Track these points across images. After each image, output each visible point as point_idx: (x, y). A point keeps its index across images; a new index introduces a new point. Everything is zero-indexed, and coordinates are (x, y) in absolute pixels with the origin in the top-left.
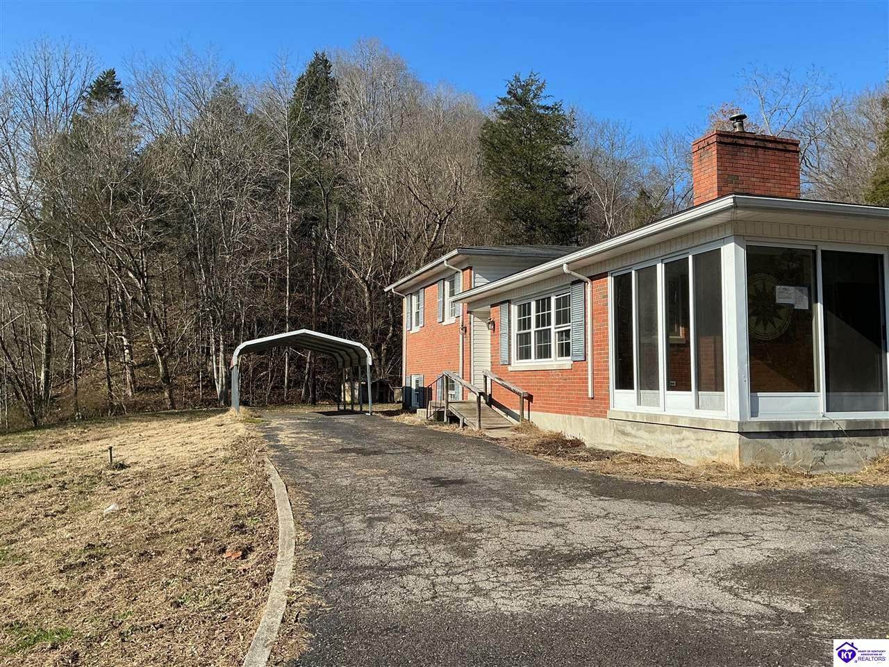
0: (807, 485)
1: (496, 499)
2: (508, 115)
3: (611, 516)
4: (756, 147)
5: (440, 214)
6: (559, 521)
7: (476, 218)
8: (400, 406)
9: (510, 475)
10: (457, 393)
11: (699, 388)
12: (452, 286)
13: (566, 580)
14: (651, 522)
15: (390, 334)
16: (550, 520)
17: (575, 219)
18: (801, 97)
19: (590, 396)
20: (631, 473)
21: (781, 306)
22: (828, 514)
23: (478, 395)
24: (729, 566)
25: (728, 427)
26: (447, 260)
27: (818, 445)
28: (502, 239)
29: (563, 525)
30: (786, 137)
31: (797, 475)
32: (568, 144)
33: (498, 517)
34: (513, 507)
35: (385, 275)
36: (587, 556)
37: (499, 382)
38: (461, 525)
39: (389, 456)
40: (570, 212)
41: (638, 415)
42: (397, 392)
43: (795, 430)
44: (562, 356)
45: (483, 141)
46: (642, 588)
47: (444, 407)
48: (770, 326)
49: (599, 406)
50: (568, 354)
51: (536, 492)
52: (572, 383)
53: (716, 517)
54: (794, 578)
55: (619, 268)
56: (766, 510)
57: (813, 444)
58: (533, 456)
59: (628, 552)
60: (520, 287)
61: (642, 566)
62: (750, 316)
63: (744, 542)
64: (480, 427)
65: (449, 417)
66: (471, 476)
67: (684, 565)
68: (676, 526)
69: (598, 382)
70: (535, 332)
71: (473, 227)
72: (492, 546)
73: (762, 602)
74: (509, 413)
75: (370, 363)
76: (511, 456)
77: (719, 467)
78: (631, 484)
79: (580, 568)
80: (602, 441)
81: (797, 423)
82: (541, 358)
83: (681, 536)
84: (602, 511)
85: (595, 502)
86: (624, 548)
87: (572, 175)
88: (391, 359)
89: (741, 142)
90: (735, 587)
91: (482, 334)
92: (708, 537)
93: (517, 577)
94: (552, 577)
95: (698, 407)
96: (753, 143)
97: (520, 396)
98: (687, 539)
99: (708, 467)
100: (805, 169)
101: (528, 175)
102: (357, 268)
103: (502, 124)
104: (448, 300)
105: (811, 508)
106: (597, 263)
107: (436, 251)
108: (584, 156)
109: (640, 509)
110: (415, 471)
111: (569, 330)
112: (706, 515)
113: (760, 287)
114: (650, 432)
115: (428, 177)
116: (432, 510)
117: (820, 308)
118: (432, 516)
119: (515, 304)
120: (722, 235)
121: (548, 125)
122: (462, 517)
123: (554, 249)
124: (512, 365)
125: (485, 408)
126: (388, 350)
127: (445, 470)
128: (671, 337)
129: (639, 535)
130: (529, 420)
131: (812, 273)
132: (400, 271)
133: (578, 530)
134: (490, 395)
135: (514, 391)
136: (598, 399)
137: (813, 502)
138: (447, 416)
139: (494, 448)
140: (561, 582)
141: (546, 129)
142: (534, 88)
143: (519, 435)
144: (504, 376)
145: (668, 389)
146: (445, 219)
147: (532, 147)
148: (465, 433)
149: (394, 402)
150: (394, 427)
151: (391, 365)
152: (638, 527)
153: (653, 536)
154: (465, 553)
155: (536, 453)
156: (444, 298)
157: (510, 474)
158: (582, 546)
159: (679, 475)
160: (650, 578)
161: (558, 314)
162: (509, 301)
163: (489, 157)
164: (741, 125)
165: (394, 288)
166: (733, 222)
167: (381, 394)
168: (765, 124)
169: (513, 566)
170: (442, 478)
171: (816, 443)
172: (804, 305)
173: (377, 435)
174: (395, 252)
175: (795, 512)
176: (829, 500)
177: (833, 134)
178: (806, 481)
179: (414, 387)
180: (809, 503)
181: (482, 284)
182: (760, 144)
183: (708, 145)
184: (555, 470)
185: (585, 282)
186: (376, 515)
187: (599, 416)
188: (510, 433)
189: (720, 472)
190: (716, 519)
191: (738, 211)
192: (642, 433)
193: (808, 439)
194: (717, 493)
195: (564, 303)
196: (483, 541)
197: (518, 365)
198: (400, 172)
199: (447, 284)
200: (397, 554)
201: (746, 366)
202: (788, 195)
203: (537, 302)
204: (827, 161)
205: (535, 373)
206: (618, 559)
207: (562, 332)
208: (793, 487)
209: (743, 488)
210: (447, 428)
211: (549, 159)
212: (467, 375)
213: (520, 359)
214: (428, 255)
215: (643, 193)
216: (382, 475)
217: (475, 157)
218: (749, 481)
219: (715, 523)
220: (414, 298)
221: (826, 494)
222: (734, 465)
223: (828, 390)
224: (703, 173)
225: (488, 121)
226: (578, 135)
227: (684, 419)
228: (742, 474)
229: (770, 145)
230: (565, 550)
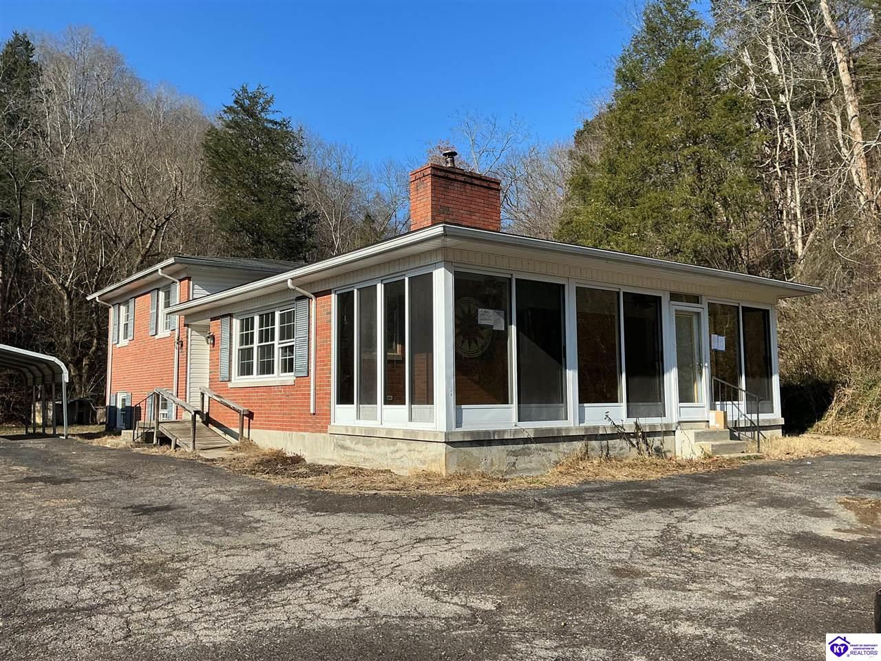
0: (501, 488)
1: (206, 524)
2: (235, 124)
3: (325, 531)
4: (465, 182)
5: (156, 219)
6: (273, 541)
7: (198, 227)
8: (103, 428)
9: (223, 498)
10: (171, 412)
11: (412, 402)
12: (168, 297)
13: (274, 602)
14: (364, 534)
15: (93, 348)
16: (263, 541)
17: (303, 236)
18: (505, 142)
19: (312, 412)
20: (347, 486)
21: (483, 327)
22: (518, 515)
23: (193, 413)
24: (432, 570)
25: (436, 437)
26: (162, 268)
27: (512, 451)
28: (226, 251)
29: (275, 546)
30: (492, 176)
31: (493, 480)
32: (296, 161)
33: (207, 543)
34: (224, 531)
35: (90, 282)
36: (297, 575)
37: (218, 399)
38: (164, 556)
39: (83, 484)
40: (299, 229)
41: (357, 430)
42: (100, 412)
43: (492, 438)
44: (286, 372)
45: (207, 147)
46: (351, 601)
47: (153, 428)
48: (473, 344)
49: (319, 421)
50: (291, 370)
51: (250, 514)
52: (294, 399)
53: (423, 524)
54: (488, 577)
55: (342, 285)
56: (466, 514)
57: (507, 451)
58: (250, 476)
59: (339, 567)
60: (243, 301)
61: (352, 578)
62: (457, 336)
63: (446, 546)
64: (194, 448)
65: (160, 438)
66: (180, 502)
67: (392, 573)
68: (386, 536)
69: (320, 398)
70: (258, 347)
71: (195, 235)
72: (197, 574)
73: (459, 603)
74: (227, 431)
75: (66, 379)
76: (227, 477)
77: (427, 476)
78: (346, 497)
79: (290, 588)
80: (323, 456)
81: (494, 432)
82: (264, 374)
83: (390, 545)
84: (317, 527)
85: (311, 519)
86: (335, 563)
87: (300, 192)
88: (94, 375)
89: (452, 176)
90: (436, 591)
91: (200, 350)
92: (415, 543)
93: (222, 606)
94: (260, 600)
95: (411, 419)
96: (462, 178)
97: (240, 413)
98: (395, 548)
99: (418, 476)
100: (507, 206)
101: (255, 188)
102: (56, 272)
103: (228, 133)
104: (163, 311)
105: (504, 510)
106: (322, 280)
107: (150, 258)
108: (312, 175)
109: (353, 521)
110: (113, 500)
111: (293, 346)
112: (414, 522)
113: (466, 310)
114: (367, 445)
115: (143, 179)
116: (131, 541)
117: (514, 329)
118: (131, 548)
119: (237, 318)
120: (434, 260)
121: (276, 140)
122: (165, 546)
123: (280, 264)
124: (233, 381)
125: (201, 428)
126: (91, 365)
127: (151, 496)
128: (388, 354)
129: (350, 548)
130: (249, 438)
131: (508, 298)
132: (107, 279)
133: (291, 549)
134: (208, 413)
135: (234, 409)
136: (319, 414)
137: (505, 504)
138: (157, 438)
139: (208, 470)
140: (269, 605)
141: (274, 144)
142: (261, 101)
143: (237, 455)
144: (223, 393)
145: (385, 404)
146: (163, 225)
147: (259, 160)
148: (177, 455)
149: (96, 423)
150: (93, 451)
151: (94, 382)
152: (350, 540)
153: (364, 548)
154: (165, 585)
155: (253, 471)
156: (157, 309)
157: (223, 496)
158: (294, 565)
159: (392, 486)
160: (358, 590)
161: (282, 329)
162: (231, 315)
163: (214, 165)
164: (453, 161)
165: (99, 296)
166: (444, 249)
167: (81, 415)
168: (474, 162)
169: (219, 594)
170: (146, 505)
171: (509, 450)
172: (500, 327)
173: (71, 460)
174: (102, 257)
175: (491, 514)
176: (518, 502)
177: (530, 177)
178: (500, 485)
179: (119, 406)
180: (503, 505)
181: (202, 296)
182: (469, 180)
183: (424, 176)
184: (271, 488)
185: (309, 299)
186: (63, 551)
187: (320, 432)
188: (228, 452)
189: (429, 480)
190: (422, 526)
191: (448, 240)
192: (361, 447)
193: (503, 446)
194: (425, 499)
195: (288, 318)
196: (188, 571)
197: (239, 381)
198: (111, 170)
199: (162, 294)
200: (86, 593)
201: (453, 381)
202: (491, 228)
203: (261, 316)
204: (525, 201)
205: (256, 390)
206: (329, 575)
207: (286, 347)
208: (490, 491)
209: (447, 495)
210: (156, 451)
211: (277, 174)
212: (182, 392)
213: (241, 375)
214: (142, 262)
215: (368, 216)
216: (74, 505)
217: (198, 164)
218: (453, 487)
219: (421, 530)
220: (123, 308)
221: (516, 496)
222: (441, 473)
223: (519, 402)
224: (419, 202)
225: (213, 128)
226: (306, 154)
227: (398, 432)
228: (447, 481)
229: (476, 182)
230: (275, 571)
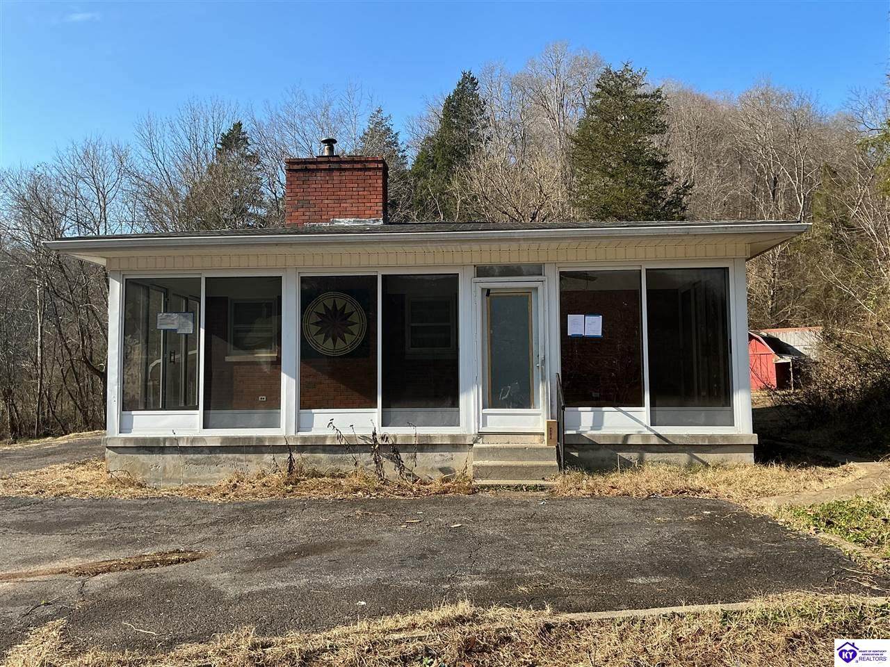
4: (330, 170)
27: (190, 460)
43: (162, 446)
57: (187, 460)
81: (165, 439)
164: (331, 149)
172: (189, 330)
193: (179, 455)
201: (117, 387)
223: (205, 409)
229: (347, 166)
